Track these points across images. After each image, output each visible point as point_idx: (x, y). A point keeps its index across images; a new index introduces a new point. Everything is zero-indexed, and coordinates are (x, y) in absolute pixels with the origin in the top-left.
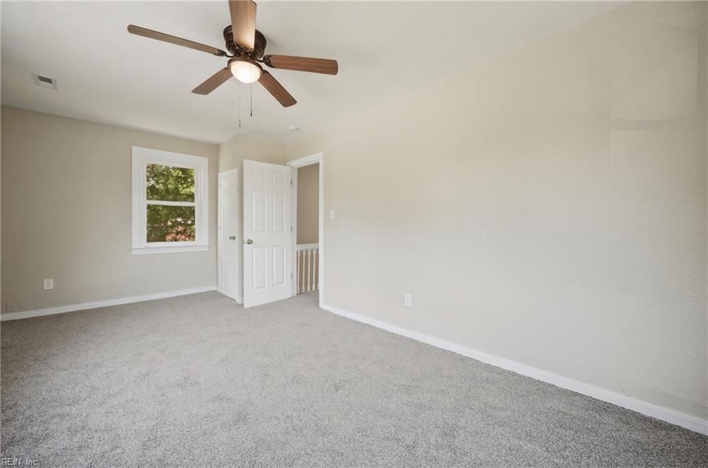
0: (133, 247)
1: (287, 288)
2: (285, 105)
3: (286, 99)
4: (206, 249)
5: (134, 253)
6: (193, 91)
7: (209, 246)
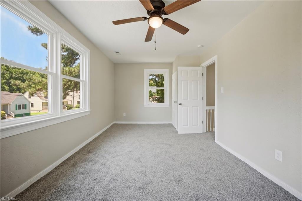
0: (145, 104)
1: (201, 128)
2: (184, 34)
3: (184, 30)
4: (168, 106)
5: (145, 106)
6: (145, 41)
7: (169, 105)
